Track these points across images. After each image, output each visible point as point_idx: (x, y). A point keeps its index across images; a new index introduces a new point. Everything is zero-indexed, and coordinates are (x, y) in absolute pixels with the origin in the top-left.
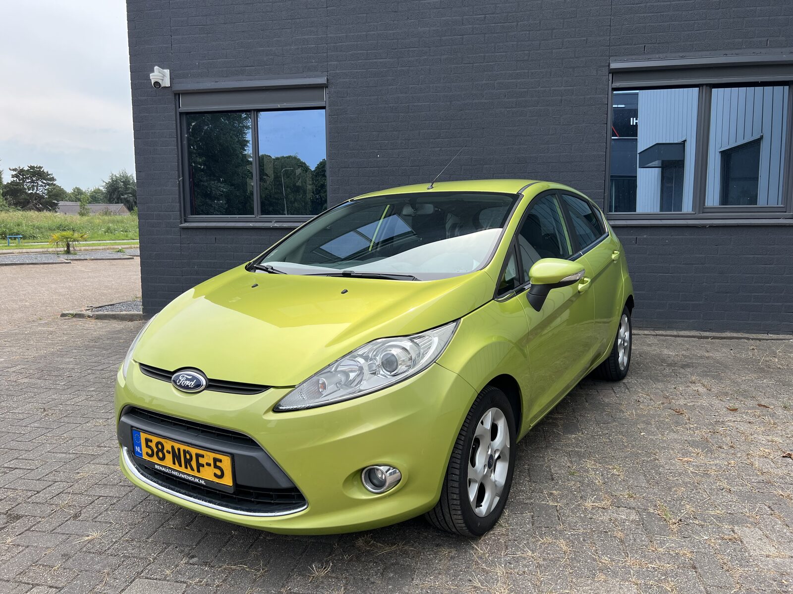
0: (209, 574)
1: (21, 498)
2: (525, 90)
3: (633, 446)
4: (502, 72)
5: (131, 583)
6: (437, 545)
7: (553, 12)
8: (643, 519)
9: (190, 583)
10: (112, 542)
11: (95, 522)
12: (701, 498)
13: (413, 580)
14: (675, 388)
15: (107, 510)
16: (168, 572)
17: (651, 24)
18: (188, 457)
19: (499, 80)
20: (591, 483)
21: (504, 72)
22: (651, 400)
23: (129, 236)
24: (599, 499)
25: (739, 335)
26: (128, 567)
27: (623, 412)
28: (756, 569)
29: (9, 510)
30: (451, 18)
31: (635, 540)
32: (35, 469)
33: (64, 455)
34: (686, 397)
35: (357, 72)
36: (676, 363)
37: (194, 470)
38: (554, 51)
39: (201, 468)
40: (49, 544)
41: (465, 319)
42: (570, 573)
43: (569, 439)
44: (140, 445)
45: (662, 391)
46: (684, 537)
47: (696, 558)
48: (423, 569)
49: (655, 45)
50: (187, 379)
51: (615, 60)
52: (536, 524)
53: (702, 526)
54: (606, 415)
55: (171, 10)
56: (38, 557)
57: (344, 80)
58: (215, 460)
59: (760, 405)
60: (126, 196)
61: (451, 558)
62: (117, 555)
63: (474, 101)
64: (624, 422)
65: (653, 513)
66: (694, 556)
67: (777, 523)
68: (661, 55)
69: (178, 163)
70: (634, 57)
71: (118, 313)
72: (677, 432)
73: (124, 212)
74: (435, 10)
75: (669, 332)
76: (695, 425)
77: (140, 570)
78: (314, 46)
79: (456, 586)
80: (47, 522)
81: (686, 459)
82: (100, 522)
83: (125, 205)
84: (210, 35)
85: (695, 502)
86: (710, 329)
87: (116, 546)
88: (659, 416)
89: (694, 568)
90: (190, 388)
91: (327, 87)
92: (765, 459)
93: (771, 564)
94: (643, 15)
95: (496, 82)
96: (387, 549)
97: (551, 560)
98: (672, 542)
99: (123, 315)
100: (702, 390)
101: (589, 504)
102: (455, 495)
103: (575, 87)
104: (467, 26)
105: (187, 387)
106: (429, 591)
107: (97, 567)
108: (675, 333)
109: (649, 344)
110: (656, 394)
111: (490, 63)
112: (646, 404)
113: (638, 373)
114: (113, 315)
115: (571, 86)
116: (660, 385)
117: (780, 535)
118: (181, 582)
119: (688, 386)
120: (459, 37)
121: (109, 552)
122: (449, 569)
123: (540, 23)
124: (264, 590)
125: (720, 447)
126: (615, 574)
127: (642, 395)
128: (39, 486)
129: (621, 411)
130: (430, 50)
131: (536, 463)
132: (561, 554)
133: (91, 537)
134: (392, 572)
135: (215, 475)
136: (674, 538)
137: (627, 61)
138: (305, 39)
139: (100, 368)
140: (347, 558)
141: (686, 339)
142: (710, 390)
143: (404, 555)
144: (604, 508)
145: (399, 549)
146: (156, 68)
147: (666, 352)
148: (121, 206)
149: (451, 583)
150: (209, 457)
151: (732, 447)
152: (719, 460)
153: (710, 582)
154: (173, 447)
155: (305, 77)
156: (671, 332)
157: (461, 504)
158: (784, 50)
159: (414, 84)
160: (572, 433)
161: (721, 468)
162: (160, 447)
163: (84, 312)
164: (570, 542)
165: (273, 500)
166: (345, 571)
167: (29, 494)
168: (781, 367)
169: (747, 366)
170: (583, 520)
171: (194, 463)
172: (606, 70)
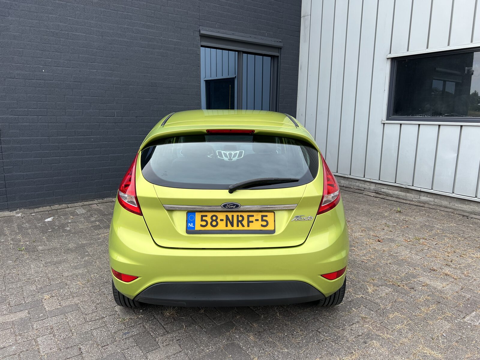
2: (153, 37)
4: (138, 22)
17: (219, 11)
19: (136, 27)
38: (169, 14)
49: (221, 24)
51: (203, 29)
63: (120, 39)
68: (224, 31)
70: (211, 29)
103: (182, 41)
111: (129, 14)
115: (179, 40)
137: (208, 30)
158: (272, 39)
172: (197, 34)
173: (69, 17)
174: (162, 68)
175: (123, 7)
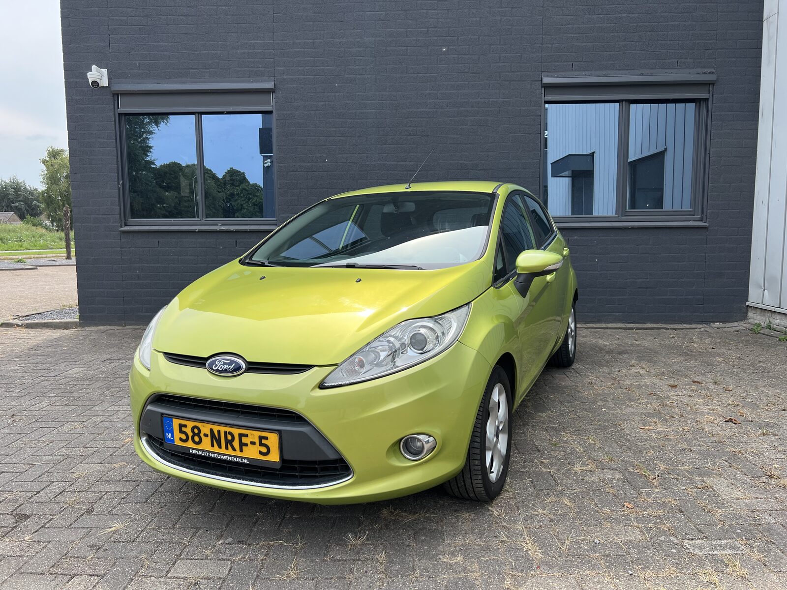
0: (249, 551)
1: (22, 499)
2: (467, 100)
3: (599, 420)
4: (445, 83)
5: (174, 564)
6: (456, 511)
7: (491, 29)
8: (626, 477)
9: (234, 560)
10: (138, 531)
11: (112, 515)
12: (669, 458)
13: (444, 540)
14: (619, 371)
15: (119, 504)
16: (208, 552)
17: (578, 44)
18: (229, 438)
19: (442, 90)
20: (573, 452)
21: (446, 83)
22: (602, 381)
23: (24, 245)
24: (584, 464)
25: (659, 326)
26: (165, 551)
27: (582, 393)
28: (731, 509)
29: (14, 510)
30: (395, 30)
31: (625, 494)
32: (24, 472)
33: (50, 457)
34: (631, 378)
35: (304, 78)
36: (613, 351)
37: (236, 451)
38: (492, 65)
39: (244, 448)
40: (71, 538)
41: (475, 302)
42: (580, 524)
43: (542, 417)
44: (172, 432)
45: (609, 374)
46: (665, 489)
47: (680, 504)
48: (450, 531)
49: (582, 63)
50: (225, 364)
51: (547, 76)
52: (537, 488)
53: (677, 479)
54: (566, 395)
55: (110, 9)
56: (66, 550)
57: (291, 86)
58: (261, 438)
59: (694, 382)
60: (17, 204)
61: (472, 520)
62: (149, 542)
63: (419, 110)
64: (585, 401)
65: (633, 472)
66: (678, 503)
67: (737, 474)
68: (587, 73)
69: (117, 164)
70: (563, 73)
71: (51, 321)
72: (632, 406)
73: (14, 221)
74: (380, 22)
75: (598, 325)
76: (646, 400)
77: (178, 552)
78: (261, 51)
79: (485, 542)
80: (61, 518)
81: (647, 428)
82: (118, 514)
83: (15, 213)
84: (152, 36)
85: (665, 461)
86: (634, 322)
87: (144, 534)
88: (613, 394)
89: (681, 512)
90: (230, 372)
91: (274, 92)
92: (711, 424)
93: (742, 505)
94: (570, 35)
95: (439, 92)
96: (411, 518)
97: (560, 515)
98: (656, 493)
99: (57, 323)
100: (642, 372)
101: (578, 468)
102: (477, 461)
103: (512, 99)
104: (411, 39)
105: (226, 371)
106: (462, 548)
107: (134, 554)
108: (604, 325)
109: (584, 336)
110: (604, 376)
111: (433, 74)
112: (599, 385)
113: (583, 360)
114: (45, 323)
115: (507, 98)
116: (606, 370)
117: (742, 482)
118: (224, 560)
119: (630, 369)
120: (403, 48)
121: (139, 539)
122: (473, 529)
123: (479, 38)
124: (308, 560)
125: (672, 417)
126: (618, 522)
127: (593, 378)
128: (37, 487)
129: (579, 392)
130: (376, 59)
131: (519, 438)
132: (567, 509)
133: (114, 528)
134: (422, 535)
135: (261, 453)
136: (657, 490)
137: (557, 77)
138: (251, 43)
139: (52, 374)
140: (377, 527)
141: (614, 330)
142: (649, 372)
143: (429, 521)
144: (591, 471)
145: (422, 517)
146: (94, 67)
147: (600, 342)
148: (11, 214)
149: (479, 540)
150: (254, 436)
151: (682, 416)
152: (674, 427)
153: (698, 521)
154: (211, 430)
155: (252, 82)
156: (600, 324)
157: (481, 470)
158: (691, 71)
159: (361, 92)
160: (543, 412)
161: (677, 433)
162: (196, 431)
163: (11, 321)
164: (573, 500)
165: (317, 473)
166: (379, 538)
167: (29, 495)
168: (701, 351)
169: (672, 351)
170: (577, 481)
171: (236, 444)
172: (538, 84)
173: (358, 92)
174: (477, 143)
175: (425, 67)
